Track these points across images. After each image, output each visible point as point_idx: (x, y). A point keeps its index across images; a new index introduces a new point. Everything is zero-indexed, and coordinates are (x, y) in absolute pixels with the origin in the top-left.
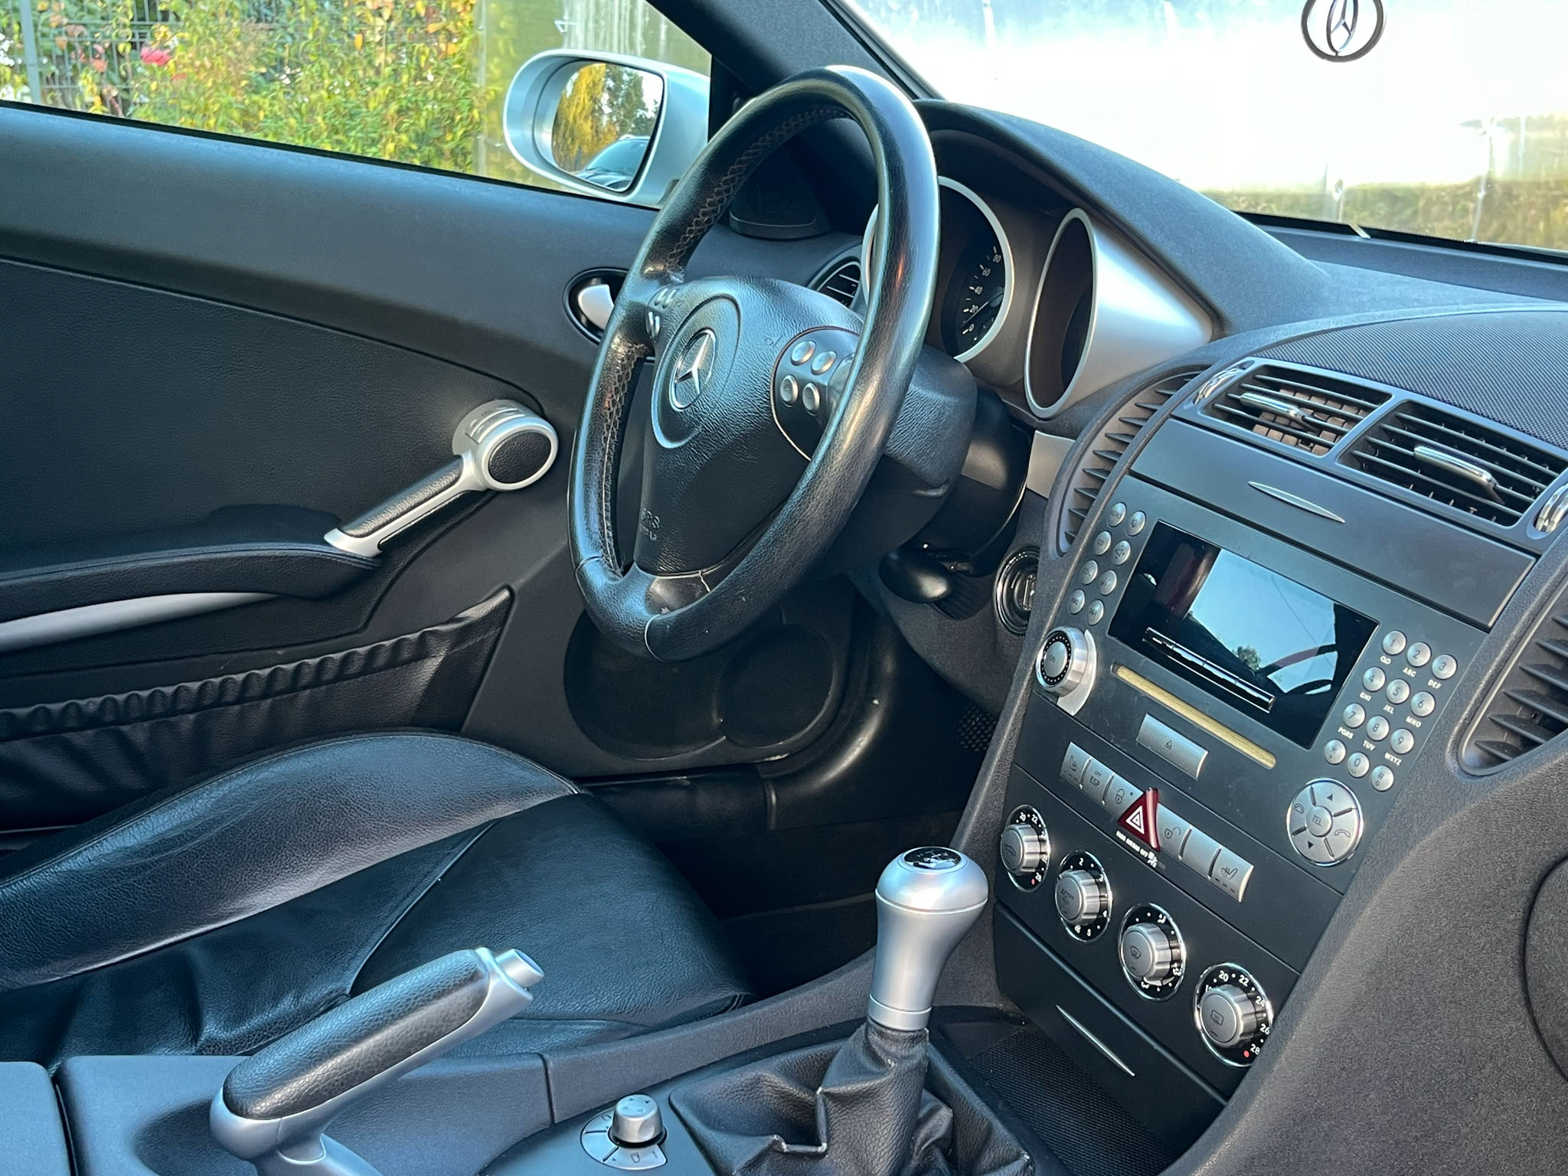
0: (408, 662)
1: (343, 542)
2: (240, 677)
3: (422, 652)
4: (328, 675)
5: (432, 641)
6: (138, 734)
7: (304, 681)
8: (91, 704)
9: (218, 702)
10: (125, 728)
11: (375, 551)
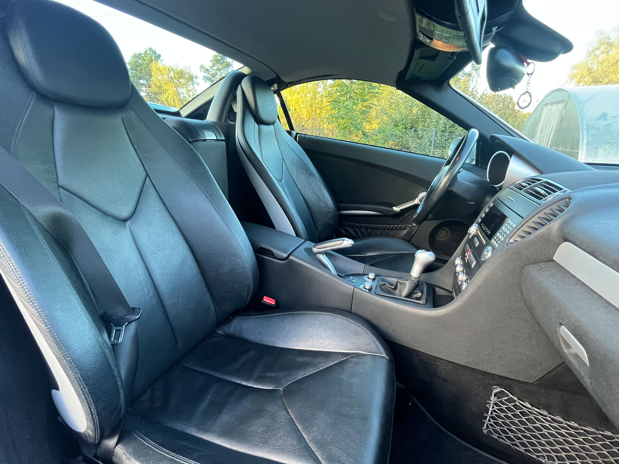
0: (402, 229)
1: (395, 209)
2: (377, 226)
3: (405, 229)
4: (390, 228)
5: (407, 227)
6: (363, 230)
7: (386, 229)
8: (357, 225)
9: (374, 229)
10: (361, 229)
11: (399, 210)
